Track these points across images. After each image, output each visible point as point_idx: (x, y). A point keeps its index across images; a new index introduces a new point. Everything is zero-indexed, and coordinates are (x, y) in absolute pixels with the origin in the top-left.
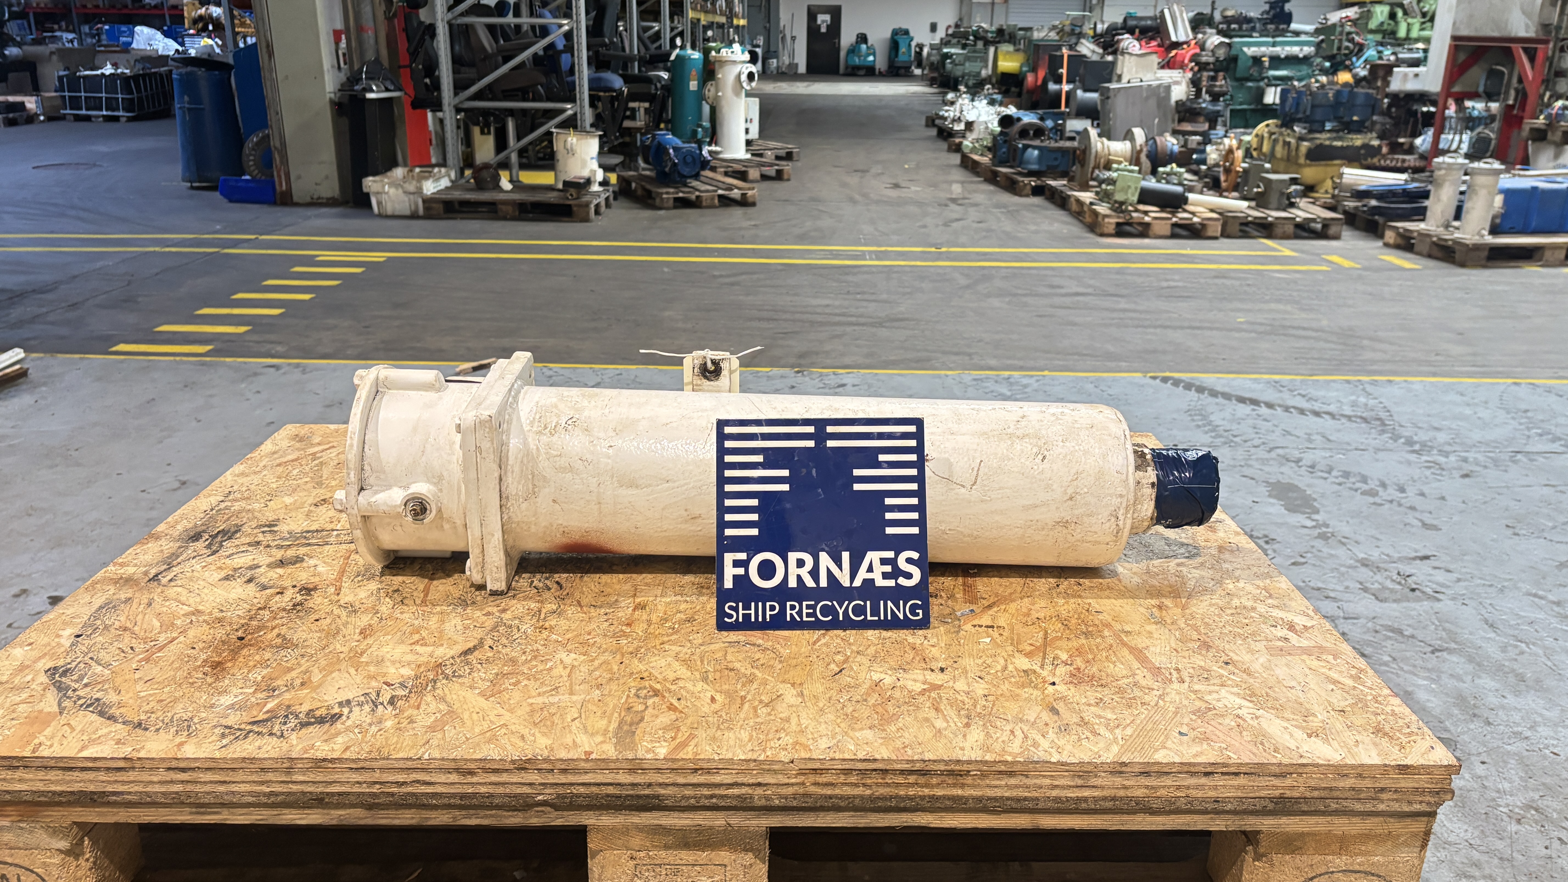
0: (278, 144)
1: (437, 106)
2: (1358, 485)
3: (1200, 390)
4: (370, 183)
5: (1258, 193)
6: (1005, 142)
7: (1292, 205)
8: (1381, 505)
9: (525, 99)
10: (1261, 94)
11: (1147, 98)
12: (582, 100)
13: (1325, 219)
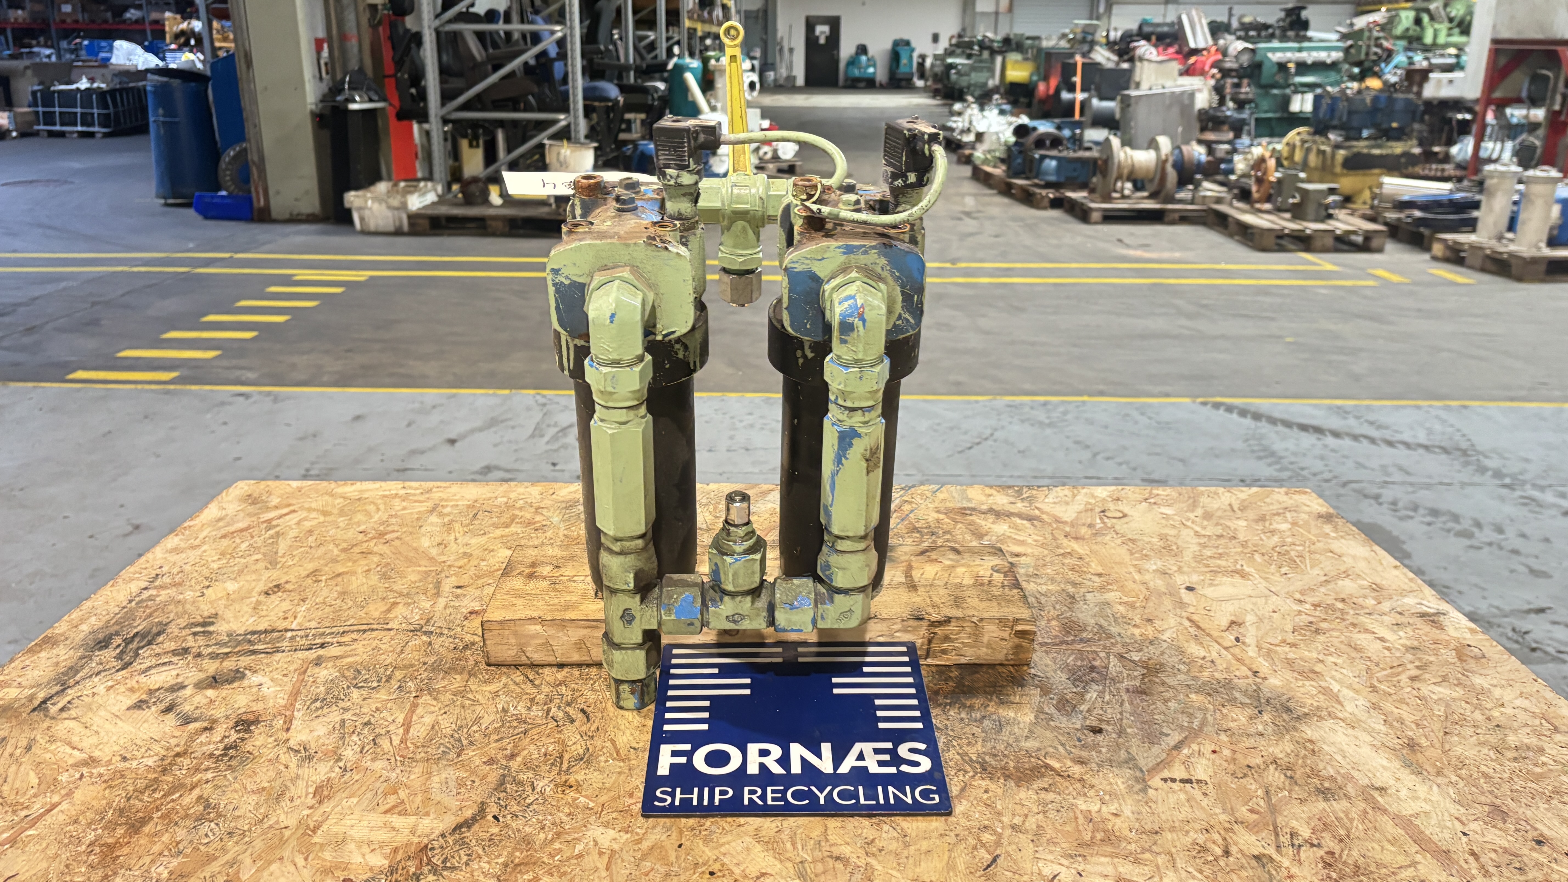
0: (256, 158)
1: (423, 117)
2: (1451, 525)
3: (1257, 416)
4: (352, 198)
5: (1294, 204)
6: (1020, 152)
7: (1330, 216)
8: (1479, 548)
9: (516, 109)
10: (1286, 101)
11: (1170, 106)
12: (576, 110)
13: (1367, 232)
